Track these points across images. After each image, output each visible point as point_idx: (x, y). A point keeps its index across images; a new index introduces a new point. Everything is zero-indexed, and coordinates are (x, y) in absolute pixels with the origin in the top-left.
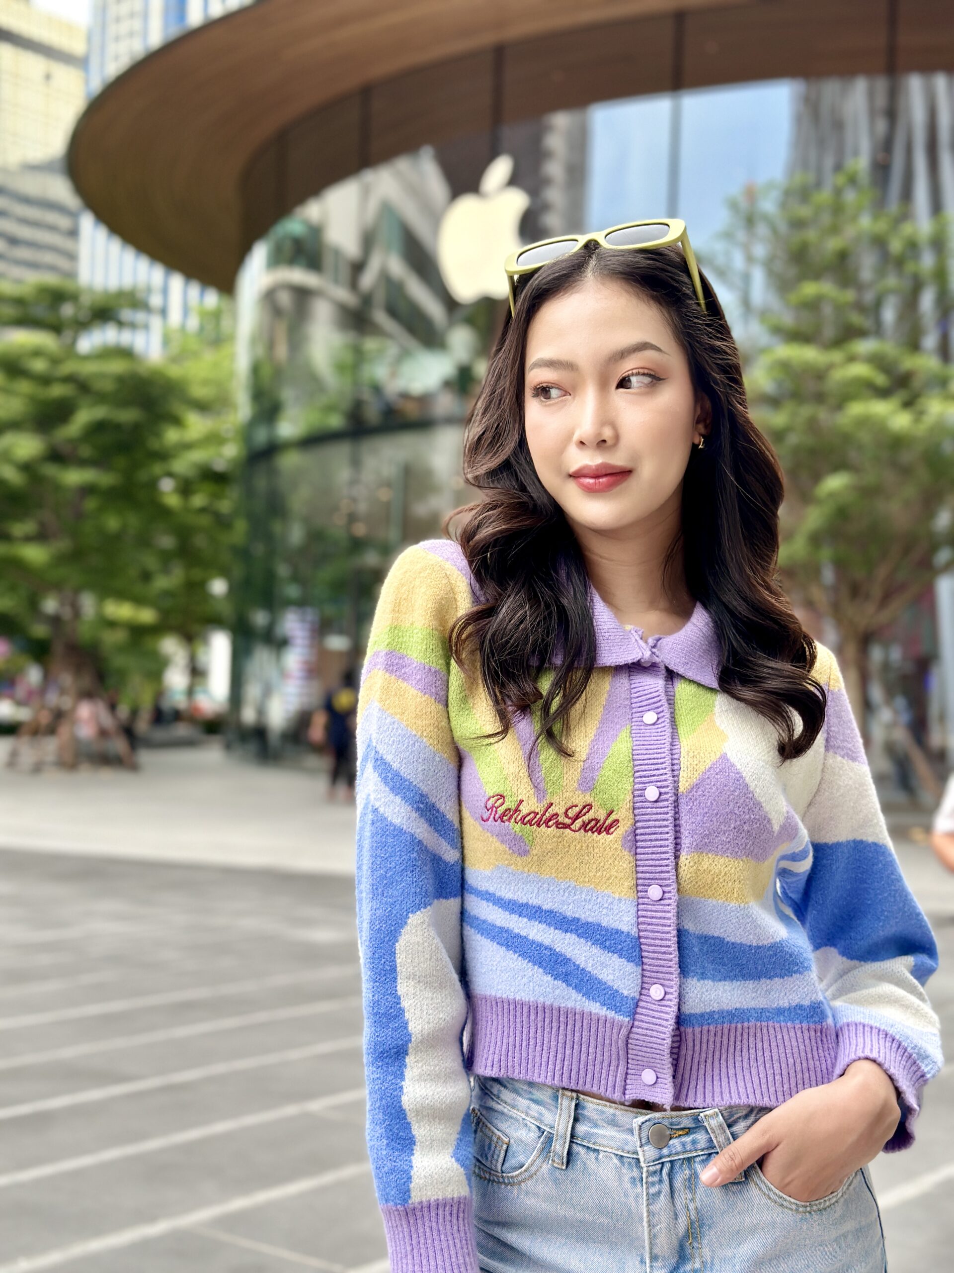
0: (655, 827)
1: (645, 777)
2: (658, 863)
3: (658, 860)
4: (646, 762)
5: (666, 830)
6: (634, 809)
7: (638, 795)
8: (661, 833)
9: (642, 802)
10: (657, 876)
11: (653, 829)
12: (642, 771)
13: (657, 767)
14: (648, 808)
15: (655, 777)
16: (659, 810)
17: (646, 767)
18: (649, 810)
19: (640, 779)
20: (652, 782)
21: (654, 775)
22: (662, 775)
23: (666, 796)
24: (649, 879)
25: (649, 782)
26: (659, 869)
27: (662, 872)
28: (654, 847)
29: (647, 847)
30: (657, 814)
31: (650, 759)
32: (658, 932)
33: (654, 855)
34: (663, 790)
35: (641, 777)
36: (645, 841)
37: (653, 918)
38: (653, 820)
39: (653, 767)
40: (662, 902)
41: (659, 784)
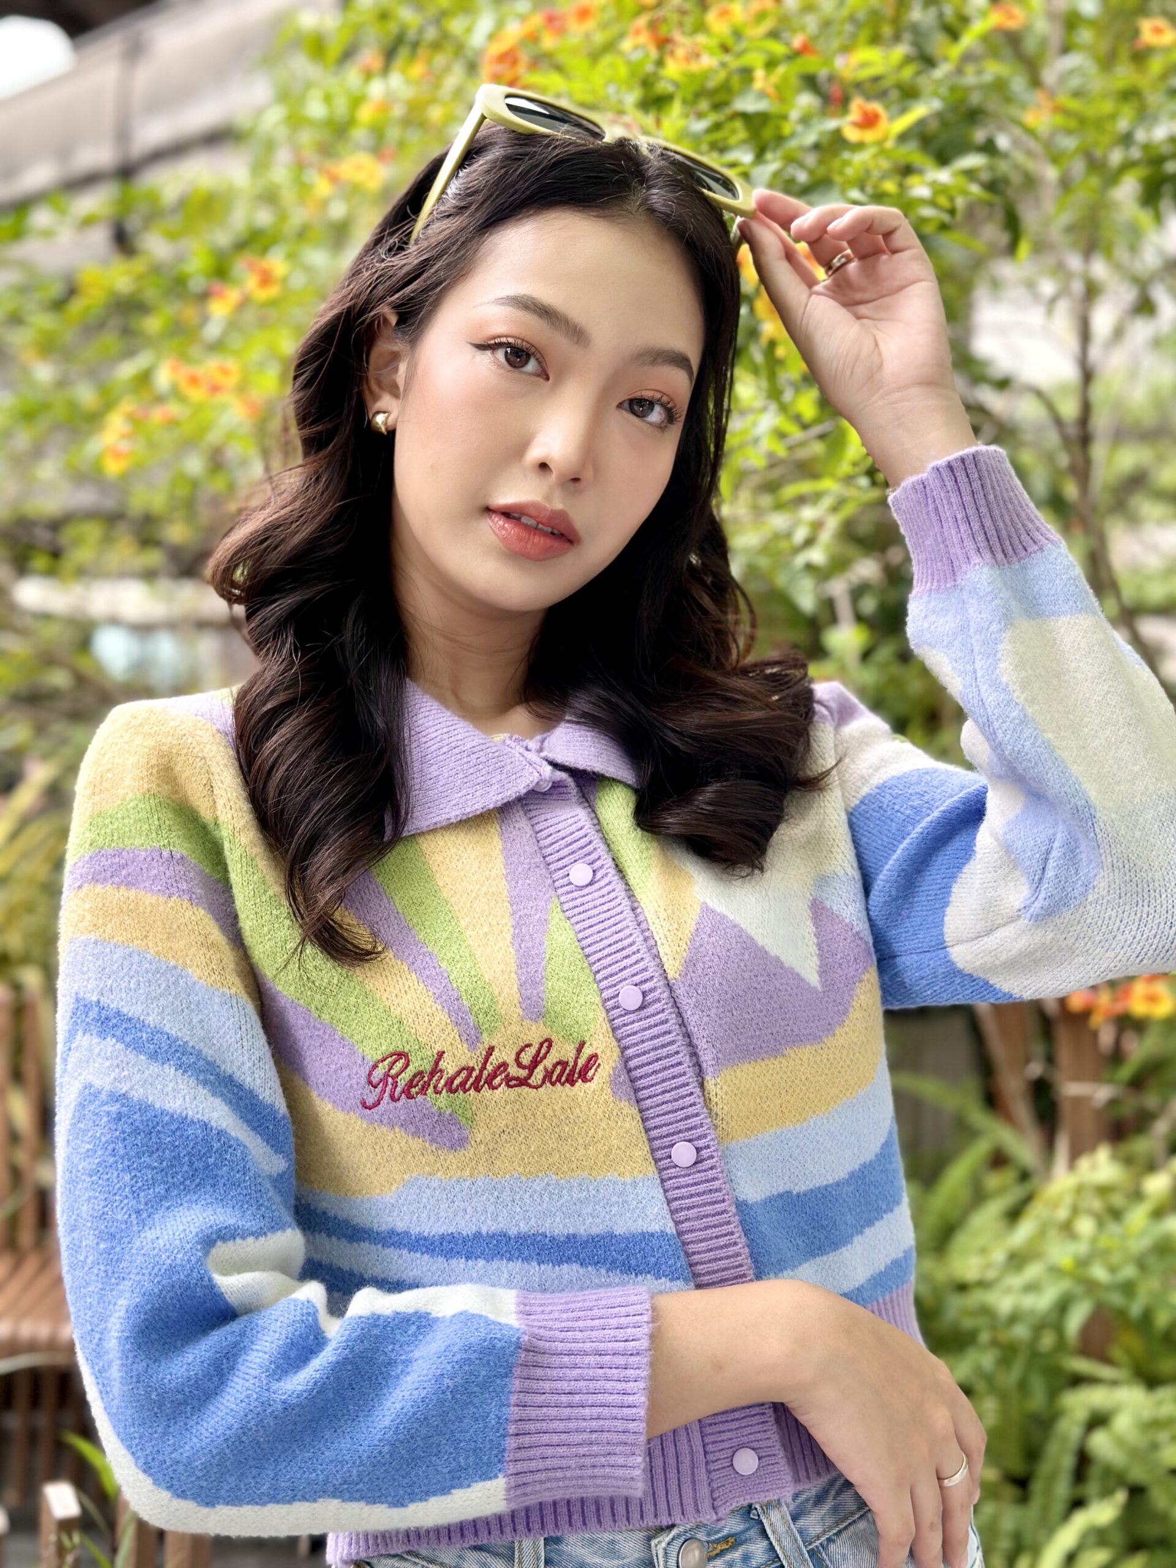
0: (656, 1049)
1: (611, 975)
2: (677, 1105)
3: (676, 1100)
4: (605, 952)
5: (673, 1048)
6: (614, 1030)
7: (611, 1005)
8: (667, 1057)
9: (622, 1016)
10: (681, 1126)
11: (652, 1054)
12: (605, 968)
13: (624, 953)
14: (633, 1022)
15: (628, 970)
16: (652, 1021)
17: (609, 960)
18: (636, 1025)
19: (606, 982)
20: (625, 979)
21: (625, 968)
22: (636, 962)
23: (656, 994)
24: (667, 1135)
25: (621, 981)
26: (681, 1114)
27: (687, 1118)
28: (664, 1081)
29: (652, 1086)
30: (650, 1027)
31: (610, 945)
32: (707, 1216)
33: (667, 1095)
34: (646, 987)
35: (606, 978)
36: (647, 1075)
37: (692, 1196)
38: (648, 1040)
39: (619, 956)
40: (700, 1167)
41: (637, 979)
